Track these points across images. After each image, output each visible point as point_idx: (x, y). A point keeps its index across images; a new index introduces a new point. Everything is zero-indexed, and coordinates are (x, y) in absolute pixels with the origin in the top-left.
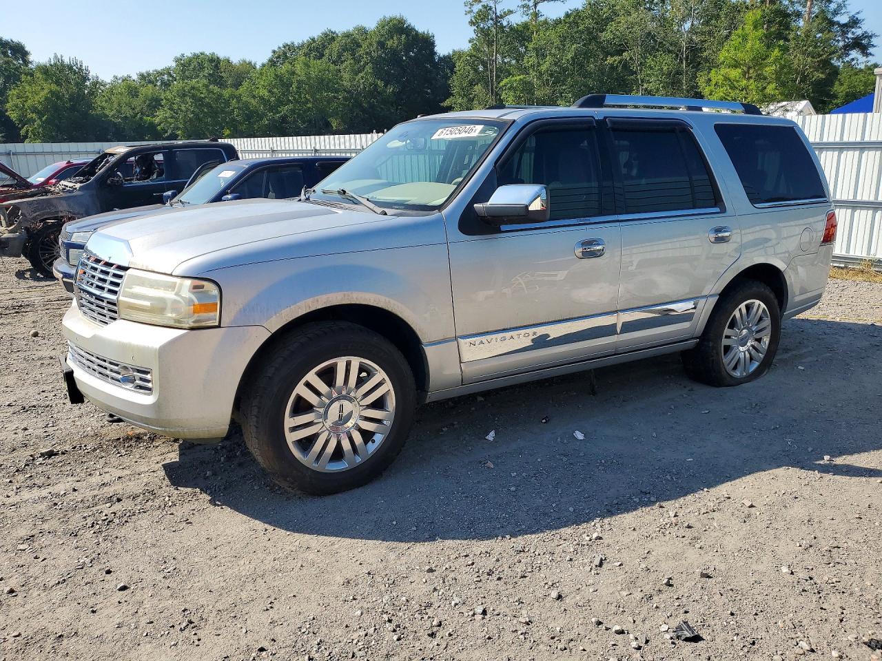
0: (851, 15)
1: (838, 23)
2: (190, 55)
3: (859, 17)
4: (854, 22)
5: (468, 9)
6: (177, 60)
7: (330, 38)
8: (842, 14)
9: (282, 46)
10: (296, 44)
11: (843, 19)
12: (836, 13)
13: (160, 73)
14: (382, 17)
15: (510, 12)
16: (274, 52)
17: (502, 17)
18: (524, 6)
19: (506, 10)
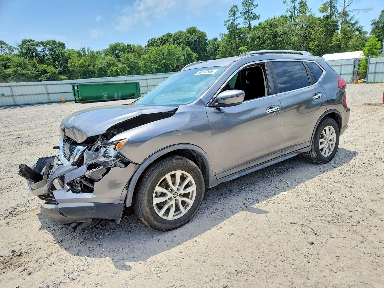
0: (356, 20)
1: (351, 23)
2: (114, 44)
3: (358, 21)
4: (356, 23)
5: (225, 24)
6: (110, 45)
7: (169, 35)
8: (353, 20)
9: (151, 39)
10: (156, 38)
11: (353, 22)
12: (351, 20)
13: (104, 51)
14: (188, 28)
15: (239, 24)
16: (148, 41)
17: (237, 26)
18: (244, 22)
19: (237, 23)
